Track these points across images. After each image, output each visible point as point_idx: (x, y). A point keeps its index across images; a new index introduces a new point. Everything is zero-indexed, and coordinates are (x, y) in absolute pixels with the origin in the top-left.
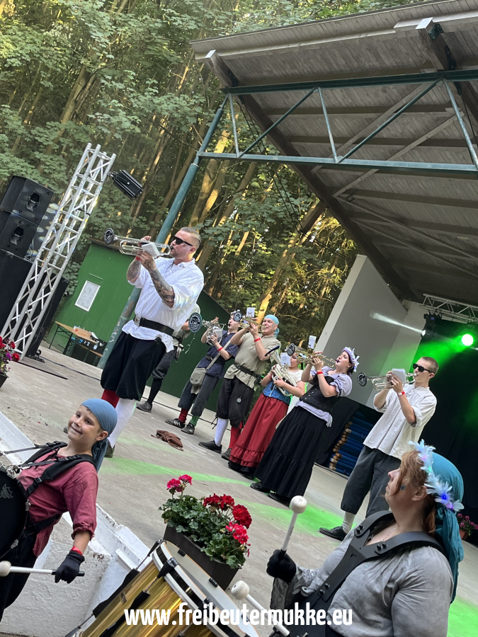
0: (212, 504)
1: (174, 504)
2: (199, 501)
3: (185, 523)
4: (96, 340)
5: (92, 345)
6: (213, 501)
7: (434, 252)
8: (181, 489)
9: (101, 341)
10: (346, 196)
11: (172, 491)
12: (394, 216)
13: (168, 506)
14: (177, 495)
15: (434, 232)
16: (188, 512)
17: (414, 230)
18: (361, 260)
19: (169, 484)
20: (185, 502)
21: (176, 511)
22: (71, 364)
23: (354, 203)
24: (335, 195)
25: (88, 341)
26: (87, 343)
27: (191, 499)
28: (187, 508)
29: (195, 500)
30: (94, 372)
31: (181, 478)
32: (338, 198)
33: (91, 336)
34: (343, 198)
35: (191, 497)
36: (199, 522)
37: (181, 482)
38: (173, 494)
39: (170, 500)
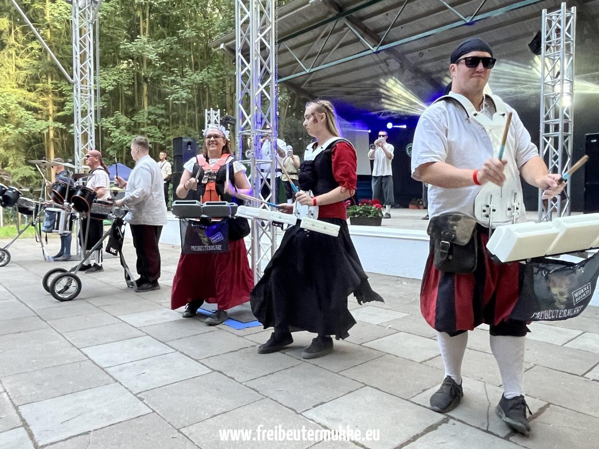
34: (307, 86)
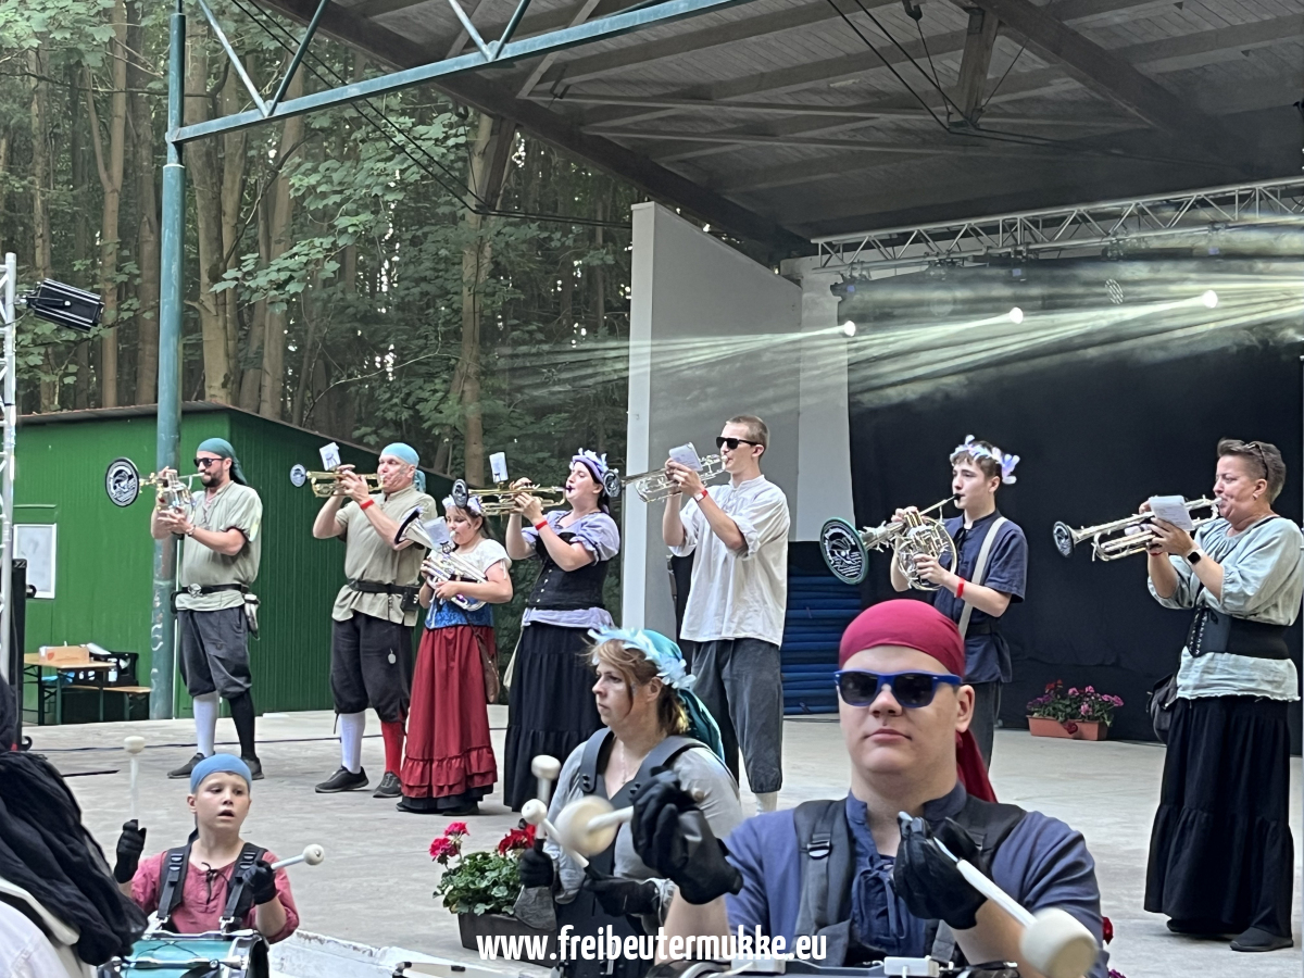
0: (515, 847)
1: (454, 877)
2: (492, 856)
3: (483, 896)
4: (106, 658)
5: (101, 674)
6: (515, 841)
7: (797, 135)
8: (455, 850)
9: (120, 656)
10: (548, 85)
11: (443, 860)
12: (674, 89)
13: (448, 883)
14: (453, 862)
15: (780, 93)
16: (483, 878)
17: (729, 105)
18: (644, 215)
19: (434, 849)
20: (470, 866)
21: (462, 885)
22: (97, 739)
23: (572, 96)
24: (523, 94)
25: (86, 670)
26: (86, 676)
27: (479, 857)
28: (478, 874)
29: (485, 856)
30: (157, 734)
31: (449, 833)
32: (532, 98)
33: (91, 655)
34: (543, 94)
35: (477, 854)
36: (506, 883)
37: (451, 838)
38: (446, 863)
39: (445, 875)
